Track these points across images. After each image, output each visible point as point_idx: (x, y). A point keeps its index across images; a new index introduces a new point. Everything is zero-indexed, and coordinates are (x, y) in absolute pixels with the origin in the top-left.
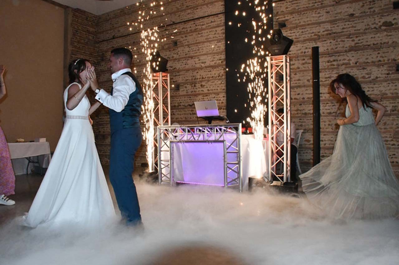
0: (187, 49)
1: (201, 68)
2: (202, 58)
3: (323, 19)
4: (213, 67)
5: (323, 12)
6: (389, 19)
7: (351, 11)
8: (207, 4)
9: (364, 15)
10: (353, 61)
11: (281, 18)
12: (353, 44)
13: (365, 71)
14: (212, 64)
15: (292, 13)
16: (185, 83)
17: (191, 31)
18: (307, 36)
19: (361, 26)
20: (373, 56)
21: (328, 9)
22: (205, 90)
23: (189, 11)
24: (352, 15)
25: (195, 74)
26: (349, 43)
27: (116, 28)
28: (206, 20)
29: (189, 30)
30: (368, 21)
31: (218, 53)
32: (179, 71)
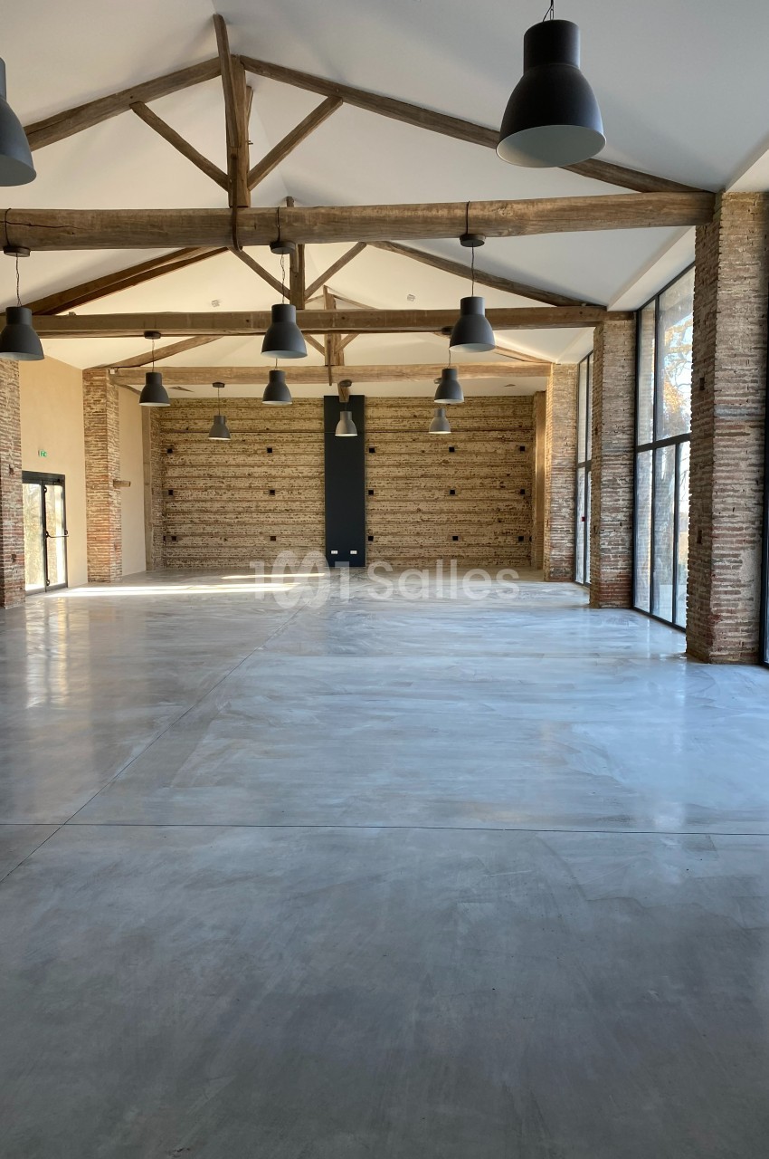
0: (283, 458)
1: (299, 477)
2: (300, 468)
3: (403, 451)
4: (311, 478)
5: (403, 446)
6: (446, 458)
7: (423, 449)
8: (304, 419)
9: (431, 453)
10: (423, 485)
11: (372, 446)
12: (423, 472)
13: (430, 493)
14: (310, 474)
15: (380, 442)
16: (280, 489)
17: (287, 441)
18: (392, 463)
19: (429, 461)
20: (436, 483)
21: (408, 444)
22: (303, 498)
23: (285, 422)
24: (423, 452)
25: (292, 481)
26: (420, 472)
27: (191, 419)
28: (303, 434)
29: (285, 439)
30: (435, 457)
31: (315, 466)
32: (274, 477)
